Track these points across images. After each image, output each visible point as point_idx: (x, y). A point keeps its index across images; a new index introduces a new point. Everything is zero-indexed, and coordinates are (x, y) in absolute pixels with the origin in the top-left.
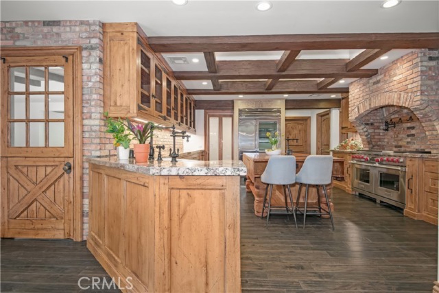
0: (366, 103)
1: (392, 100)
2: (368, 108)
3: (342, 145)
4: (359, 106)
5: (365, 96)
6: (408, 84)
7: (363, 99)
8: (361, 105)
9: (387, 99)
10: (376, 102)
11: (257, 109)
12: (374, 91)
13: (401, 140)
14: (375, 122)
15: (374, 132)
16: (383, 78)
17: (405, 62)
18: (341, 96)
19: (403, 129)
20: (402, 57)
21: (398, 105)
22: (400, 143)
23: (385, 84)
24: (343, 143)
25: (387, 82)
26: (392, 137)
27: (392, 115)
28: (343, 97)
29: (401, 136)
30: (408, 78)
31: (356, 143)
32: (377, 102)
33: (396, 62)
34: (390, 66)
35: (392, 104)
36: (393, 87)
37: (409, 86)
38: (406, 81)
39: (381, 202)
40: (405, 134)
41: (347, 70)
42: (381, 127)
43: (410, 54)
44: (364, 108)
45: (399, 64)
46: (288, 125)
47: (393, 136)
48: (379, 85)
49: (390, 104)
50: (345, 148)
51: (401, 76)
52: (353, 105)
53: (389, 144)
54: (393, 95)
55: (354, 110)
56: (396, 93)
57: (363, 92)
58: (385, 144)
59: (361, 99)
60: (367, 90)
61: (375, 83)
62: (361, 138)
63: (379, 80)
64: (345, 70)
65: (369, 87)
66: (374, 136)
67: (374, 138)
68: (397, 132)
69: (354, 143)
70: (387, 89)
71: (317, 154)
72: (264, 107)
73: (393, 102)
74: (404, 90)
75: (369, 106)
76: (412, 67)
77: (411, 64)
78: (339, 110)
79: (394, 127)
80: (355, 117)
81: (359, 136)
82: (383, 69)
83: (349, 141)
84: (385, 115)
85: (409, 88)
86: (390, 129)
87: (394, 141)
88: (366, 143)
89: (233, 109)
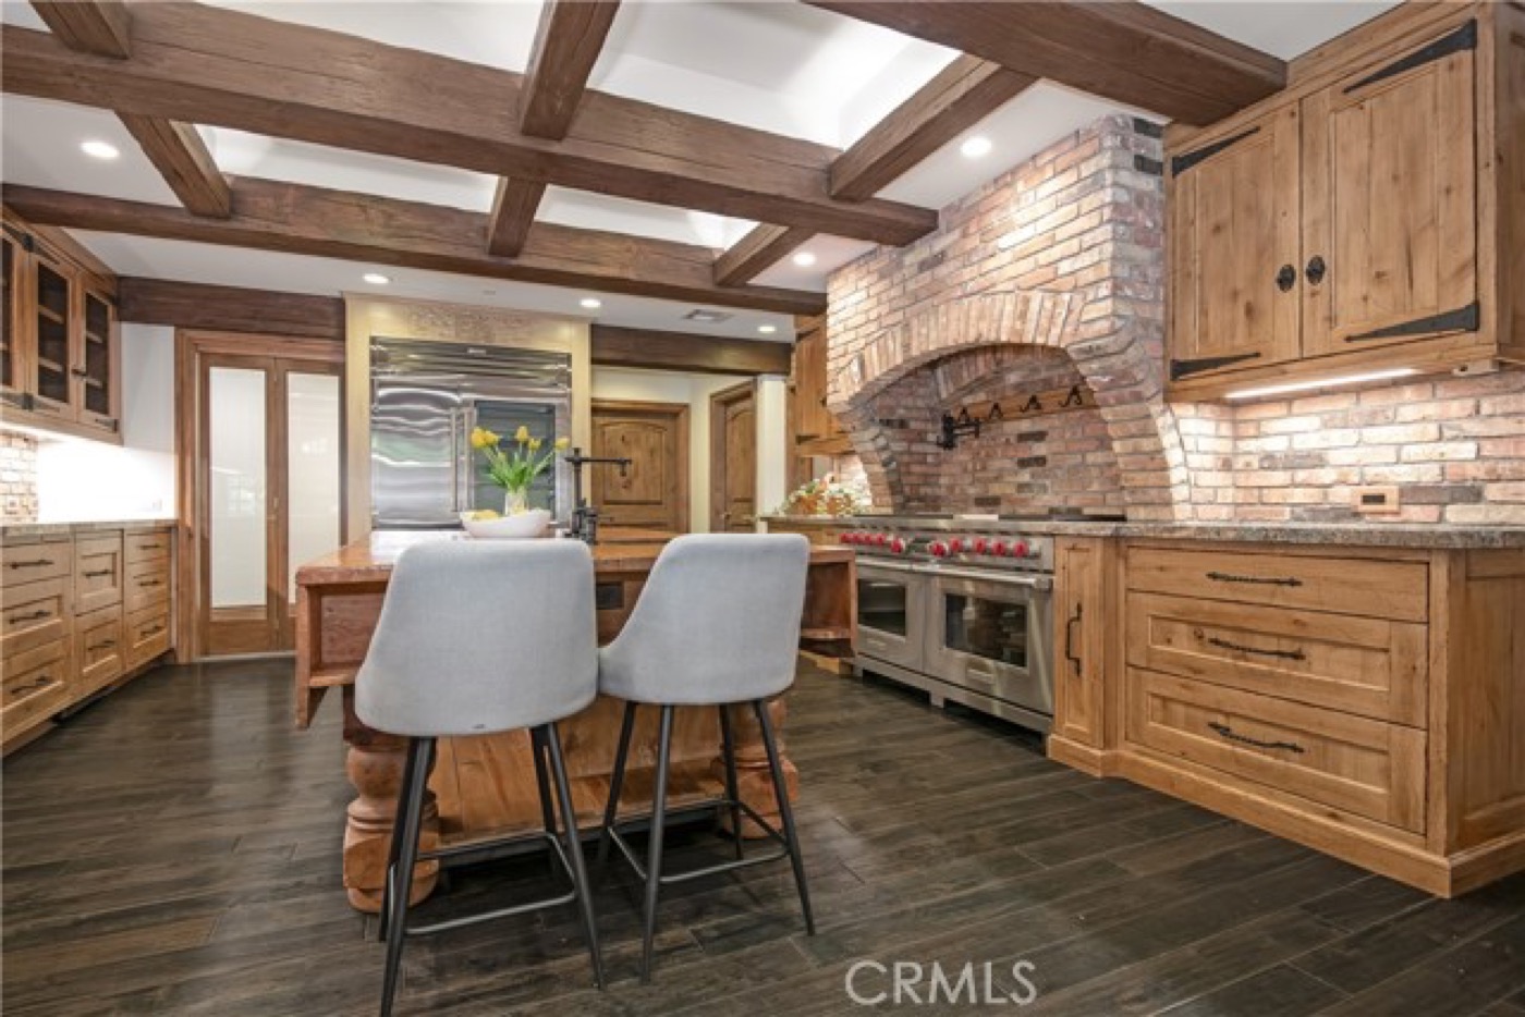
0: (890, 343)
1: (995, 325)
2: (899, 360)
3: (800, 499)
4: (866, 353)
5: (888, 314)
6: (1058, 256)
7: (880, 328)
8: (874, 349)
9: (972, 321)
10: (928, 336)
11: (464, 347)
12: (923, 294)
13: (997, 479)
14: (912, 418)
15: (910, 453)
16: (956, 242)
17: (1049, 172)
18: (797, 325)
19: (1003, 440)
20: (1034, 157)
21: (1015, 340)
22: (995, 490)
23: (964, 266)
24: (802, 493)
25: (975, 259)
26: (965, 470)
27: (964, 396)
28: (803, 329)
29: (996, 464)
30: (1061, 234)
31: (846, 491)
32: (933, 335)
33: (1009, 179)
34: (986, 198)
35: (992, 337)
36: (995, 274)
37: (1065, 267)
38: (1051, 246)
39: (949, 703)
40: (1011, 458)
41: (833, 193)
42: (932, 437)
43: (1072, 142)
44: (884, 358)
45: (1020, 186)
46: (611, 428)
47: (970, 466)
48: (942, 271)
49: (983, 341)
50: (809, 508)
51: (1028, 232)
52: (841, 350)
53: (957, 491)
54: (998, 305)
55: (847, 372)
56: (1008, 297)
57: (879, 303)
58: (942, 492)
59: (873, 327)
60: (894, 292)
61: (924, 266)
62: (866, 470)
63: (943, 253)
64: (824, 190)
65: (904, 281)
66: (908, 464)
67: (909, 473)
68: (983, 453)
69: (841, 491)
70: (971, 284)
71: (713, 529)
72: (498, 342)
73: (998, 331)
74: (1041, 284)
75: (905, 352)
76: (1074, 190)
77: (1075, 179)
78: (785, 381)
79: (977, 434)
80: (851, 393)
81: (860, 466)
82: (958, 209)
83: (822, 482)
84: (944, 395)
85: (1060, 272)
86: (958, 441)
87: (972, 484)
88: (883, 488)
89: (341, 337)
